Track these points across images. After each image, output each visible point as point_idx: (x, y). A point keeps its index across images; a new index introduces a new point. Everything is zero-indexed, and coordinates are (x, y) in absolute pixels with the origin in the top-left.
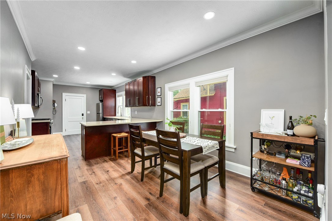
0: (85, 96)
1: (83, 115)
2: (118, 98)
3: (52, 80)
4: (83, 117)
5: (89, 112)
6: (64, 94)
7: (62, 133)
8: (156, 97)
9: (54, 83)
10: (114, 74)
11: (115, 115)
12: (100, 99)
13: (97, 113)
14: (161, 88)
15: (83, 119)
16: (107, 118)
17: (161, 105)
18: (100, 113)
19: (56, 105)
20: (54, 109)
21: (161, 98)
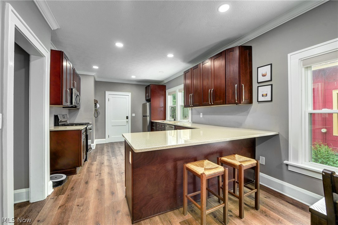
0: (130, 94)
1: (127, 118)
2: (168, 96)
3: (93, 74)
4: (128, 120)
5: (134, 115)
6: (107, 93)
7: (105, 139)
8: (255, 85)
9: (97, 80)
10: (170, 55)
11: (165, 119)
12: (147, 98)
13: (144, 116)
14: (271, 65)
15: (128, 122)
16: (156, 123)
17: (271, 101)
18: (146, 116)
19: (98, 105)
20: (96, 110)
21: (272, 85)
